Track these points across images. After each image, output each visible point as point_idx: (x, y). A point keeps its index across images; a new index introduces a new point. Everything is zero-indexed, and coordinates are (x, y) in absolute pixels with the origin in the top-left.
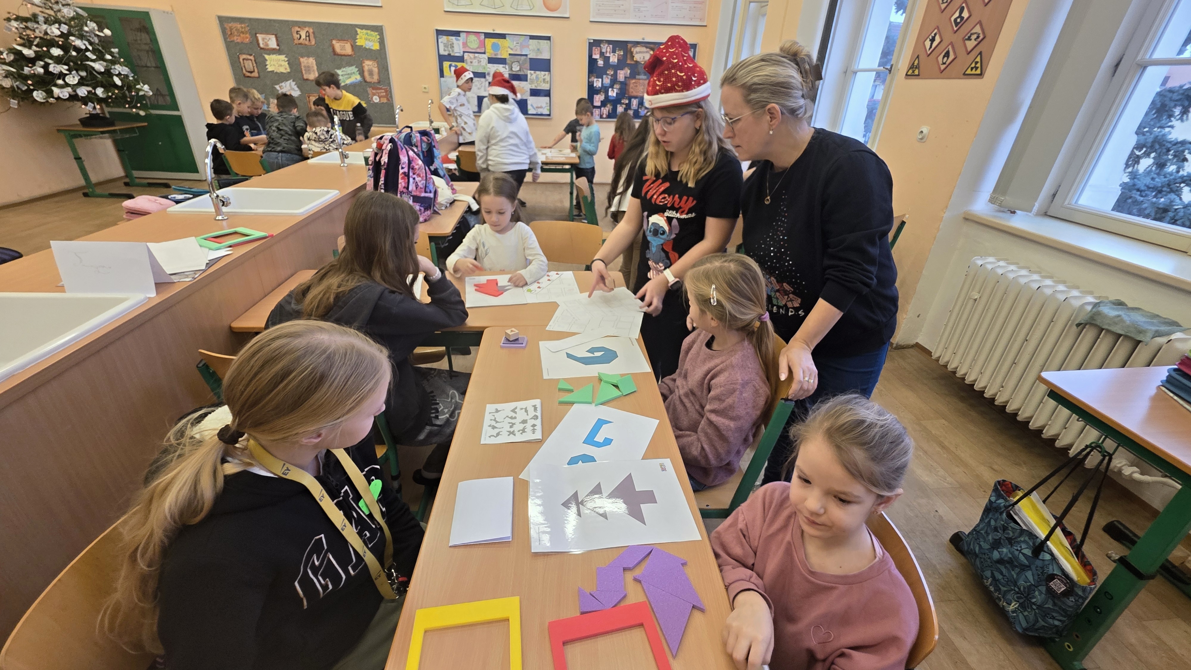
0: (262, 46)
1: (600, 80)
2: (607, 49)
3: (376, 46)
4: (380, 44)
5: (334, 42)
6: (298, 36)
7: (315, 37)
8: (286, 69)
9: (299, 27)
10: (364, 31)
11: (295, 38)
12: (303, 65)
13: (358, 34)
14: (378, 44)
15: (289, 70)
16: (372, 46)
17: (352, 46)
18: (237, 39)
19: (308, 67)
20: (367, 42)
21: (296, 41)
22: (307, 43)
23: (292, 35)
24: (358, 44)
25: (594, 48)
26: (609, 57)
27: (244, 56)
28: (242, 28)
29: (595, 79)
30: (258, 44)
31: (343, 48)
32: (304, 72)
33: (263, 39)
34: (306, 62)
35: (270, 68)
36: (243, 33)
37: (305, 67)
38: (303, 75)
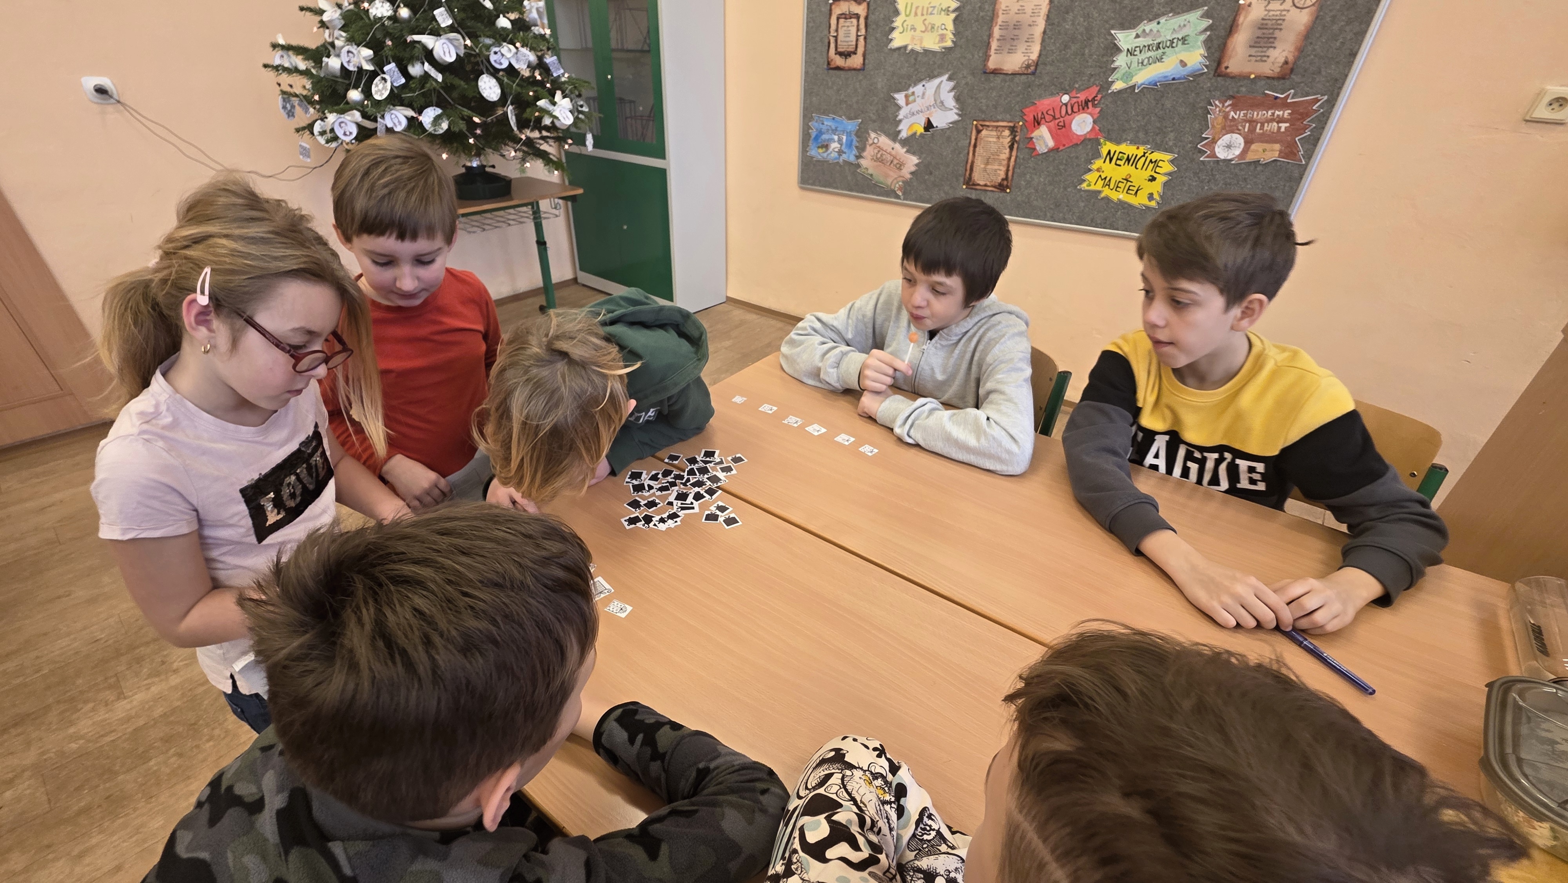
8: (942, 38)
12: (1001, 19)
15: (949, 44)
19: (1017, 26)
32: (994, 45)
35: (898, 40)
37: (1005, 27)
38: (987, 57)
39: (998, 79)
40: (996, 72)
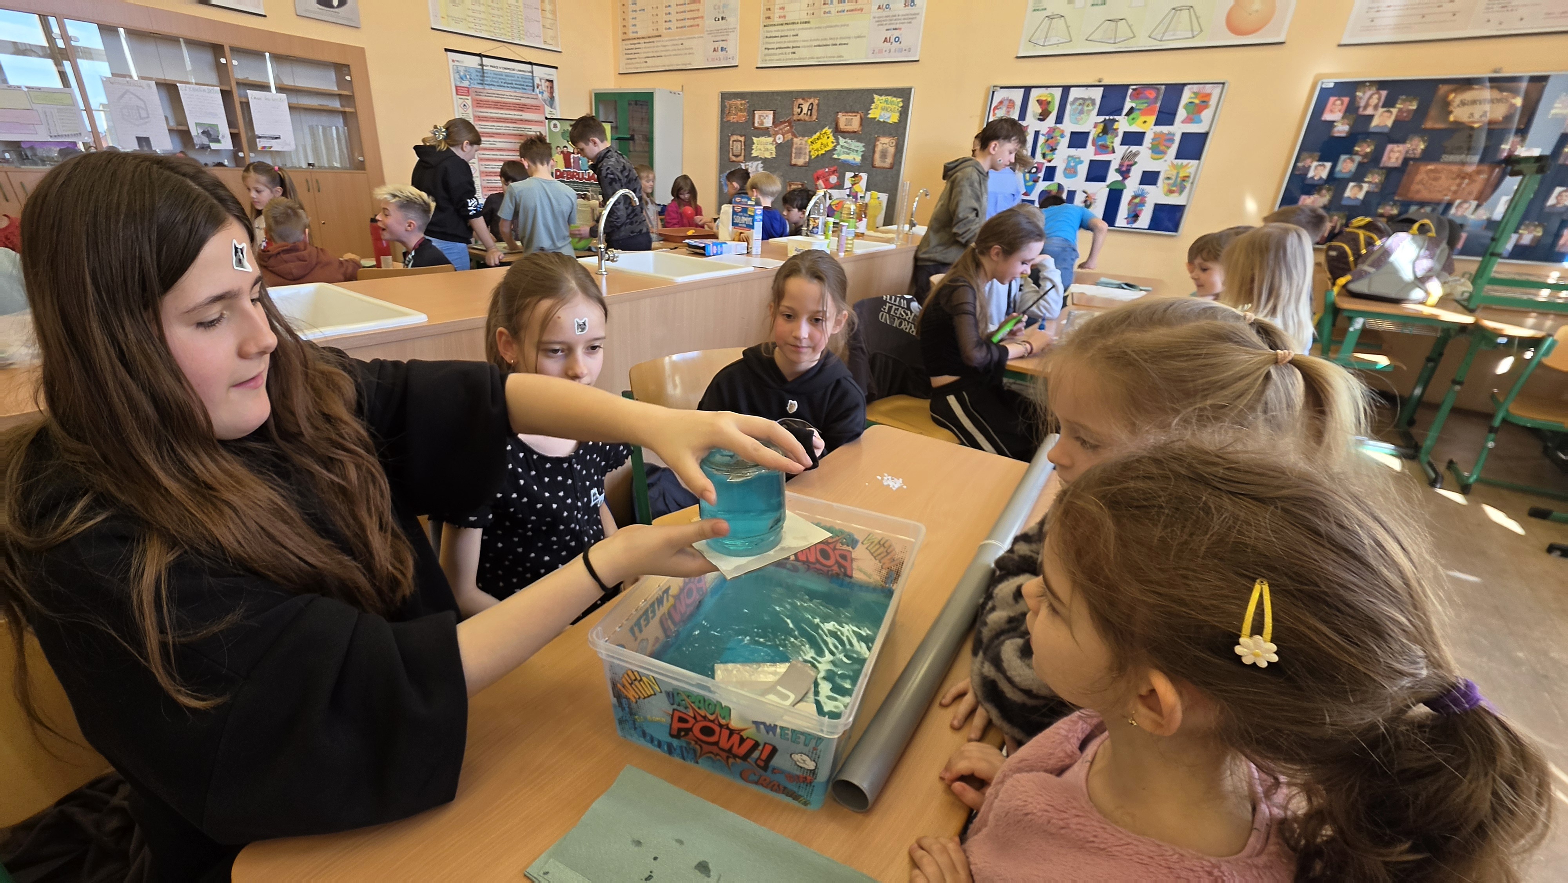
0: (756, 125)
1: (1328, 165)
2: (1369, 100)
3: (894, 118)
4: (901, 114)
5: (840, 115)
6: (799, 110)
7: (818, 110)
9: (803, 99)
10: (884, 98)
11: (795, 113)
12: (795, 146)
13: (874, 102)
14: (898, 114)
15: (774, 155)
16: (889, 118)
17: (861, 118)
18: (733, 118)
19: (801, 149)
20: (883, 113)
21: (795, 117)
22: (807, 118)
23: (793, 108)
24: (870, 116)
25: (1332, 99)
26: (1371, 117)
27: (735, 137)
28: (741, 104)
29: (1315, 163)
30: (754, 123)
31: (849, 122)
32: (793, 155)
33: (760, 116)
34: (799, 142)
36: (741, 111)
37: (796, 149)
38: (791, 159)
39: (796, 168)
40: (795, 165)
